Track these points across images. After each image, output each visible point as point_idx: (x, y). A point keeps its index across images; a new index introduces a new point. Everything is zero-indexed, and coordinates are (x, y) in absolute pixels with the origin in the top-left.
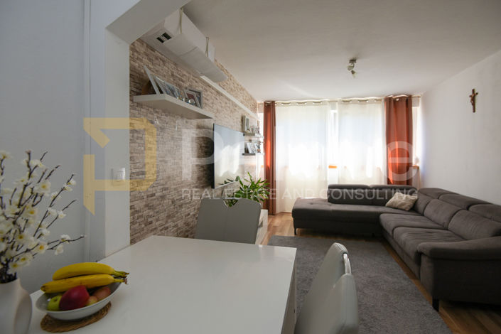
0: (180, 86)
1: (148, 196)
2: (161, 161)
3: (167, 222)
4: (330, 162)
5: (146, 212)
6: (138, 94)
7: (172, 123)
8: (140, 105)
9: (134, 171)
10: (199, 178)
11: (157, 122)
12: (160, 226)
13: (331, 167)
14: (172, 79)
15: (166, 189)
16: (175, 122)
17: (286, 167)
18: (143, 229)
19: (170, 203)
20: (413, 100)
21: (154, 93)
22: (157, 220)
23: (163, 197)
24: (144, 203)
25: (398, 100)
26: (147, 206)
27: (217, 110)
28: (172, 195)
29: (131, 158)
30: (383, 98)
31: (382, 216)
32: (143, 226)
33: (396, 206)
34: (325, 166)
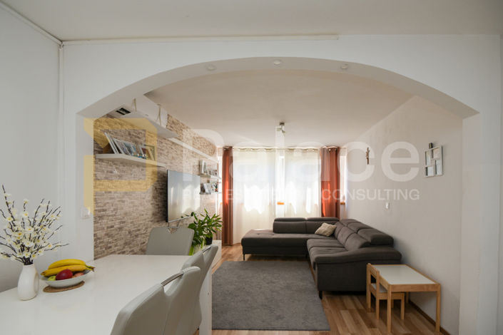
0: (136, 142)
1: (108, 228)
2: (119, 201)
3: (124, 247)
4: (278, 200)
5: (106, 239)
6: (100, 152)
7: (129, 172)
8: (101, 160)
9: (97, 209)
10: (154, 214)
11: (116, 172)
12: (118, 250)
13: (279, 204)
14: (129, 138)
15: (124, 222)
16: (131, 171)
17: (242, 204)
18: (104, 252)
19: (127, 233)
20: (341, 150)
21: (113, 153)
22: (116, 246)
23: (120, 229)
24: (104, 233)
25: (330, 150)
26: (107, 235)
27: (173, 157)
28: (129, 227)
29: (95, 200)
30: (319, 148)
31: (308, 241)
32: (104, 249)
33: (321, 233)
34: (274, 203)
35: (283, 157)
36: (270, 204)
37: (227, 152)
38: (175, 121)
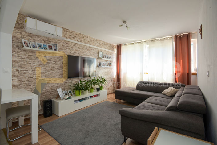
13: (145, 73)
20: (192, 35)
25: (182, 36)
31: (151, 97)
33: (165, 93)
34: (143, 73)
35: (148, 46)
36: (141, 73)
37: (119, 47)
38: (77, 33)
